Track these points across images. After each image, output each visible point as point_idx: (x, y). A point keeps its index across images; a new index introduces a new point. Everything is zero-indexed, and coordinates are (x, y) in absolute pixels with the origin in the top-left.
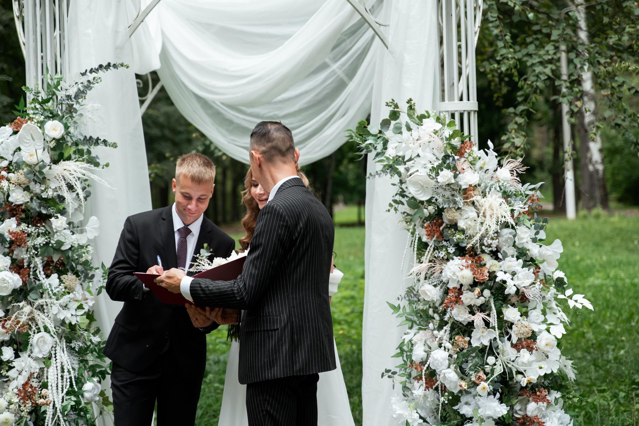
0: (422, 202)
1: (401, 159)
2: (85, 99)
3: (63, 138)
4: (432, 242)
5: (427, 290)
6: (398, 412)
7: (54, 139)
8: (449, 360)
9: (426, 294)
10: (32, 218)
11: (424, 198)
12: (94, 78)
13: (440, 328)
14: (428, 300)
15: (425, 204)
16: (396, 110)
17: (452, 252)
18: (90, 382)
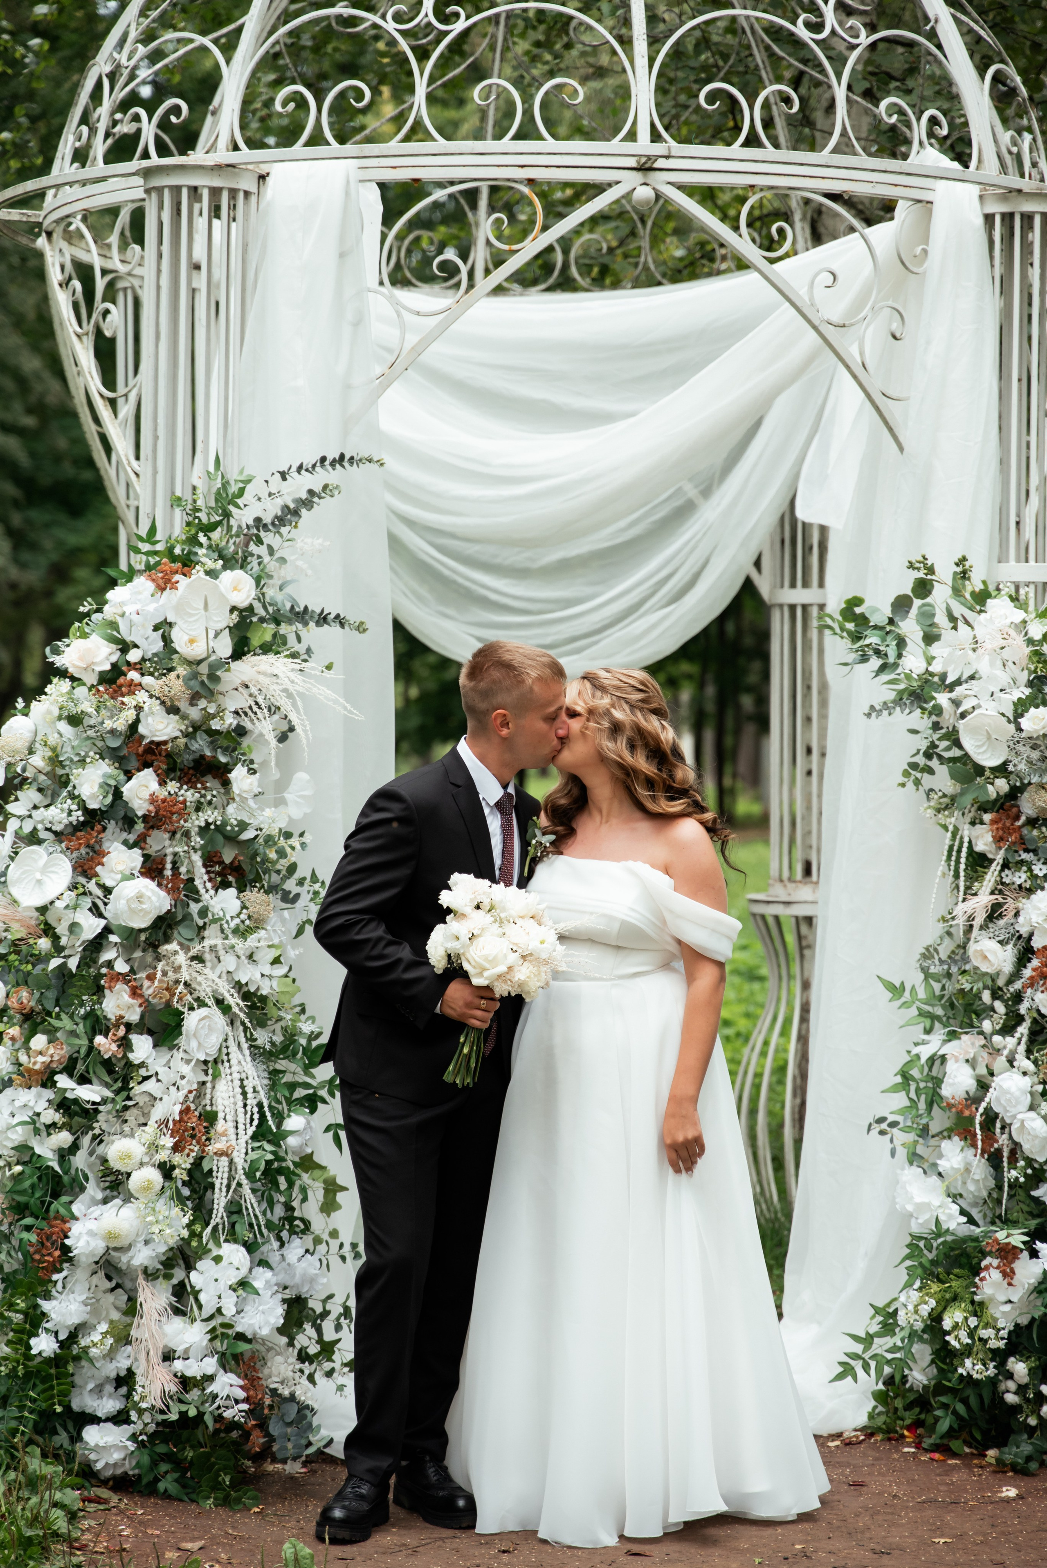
0: (980, 770)
1: (936, 679)
2: (296, 527)
3: (250, 609)
4: (1002, 852)
5: (989, 951)
6: (918, 1200)
7: (233, 609)
8: (1032, 1093)
9: (986, 957)
10: (181, 770)
11: (989, 760)
12: (325, 487)
13: (1007, 1030)
14: (989, 971)
15: (987, 773)
16: (929, 577)
17: (1041, 874)
18: (297, 1114)
